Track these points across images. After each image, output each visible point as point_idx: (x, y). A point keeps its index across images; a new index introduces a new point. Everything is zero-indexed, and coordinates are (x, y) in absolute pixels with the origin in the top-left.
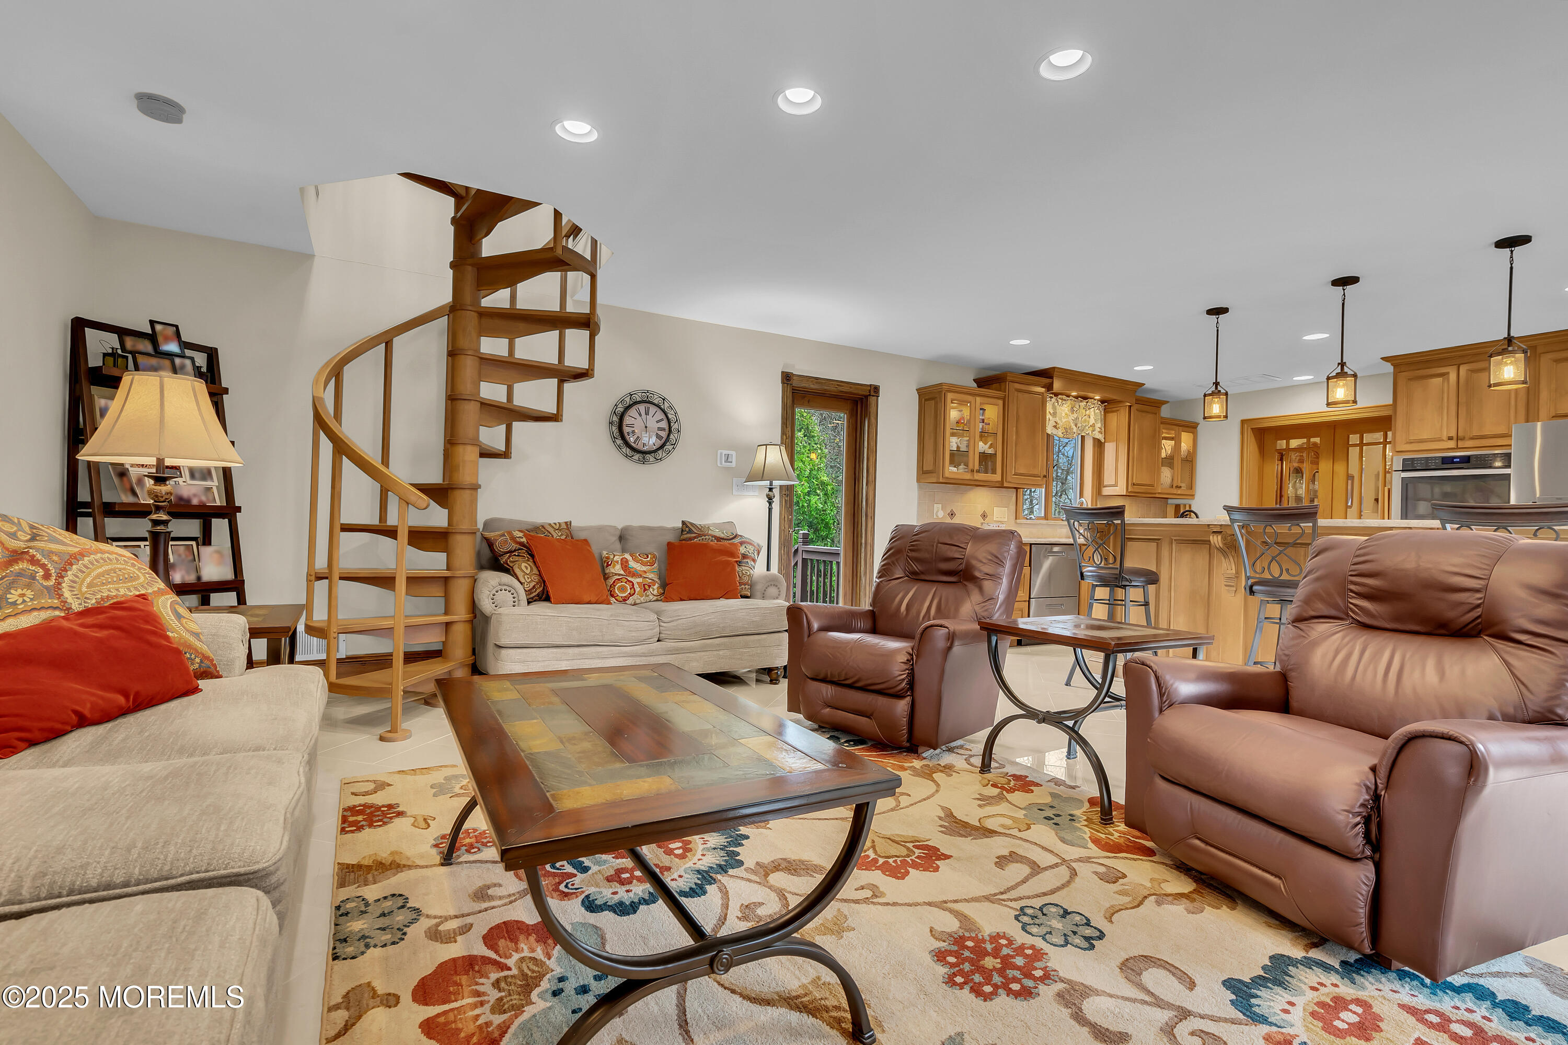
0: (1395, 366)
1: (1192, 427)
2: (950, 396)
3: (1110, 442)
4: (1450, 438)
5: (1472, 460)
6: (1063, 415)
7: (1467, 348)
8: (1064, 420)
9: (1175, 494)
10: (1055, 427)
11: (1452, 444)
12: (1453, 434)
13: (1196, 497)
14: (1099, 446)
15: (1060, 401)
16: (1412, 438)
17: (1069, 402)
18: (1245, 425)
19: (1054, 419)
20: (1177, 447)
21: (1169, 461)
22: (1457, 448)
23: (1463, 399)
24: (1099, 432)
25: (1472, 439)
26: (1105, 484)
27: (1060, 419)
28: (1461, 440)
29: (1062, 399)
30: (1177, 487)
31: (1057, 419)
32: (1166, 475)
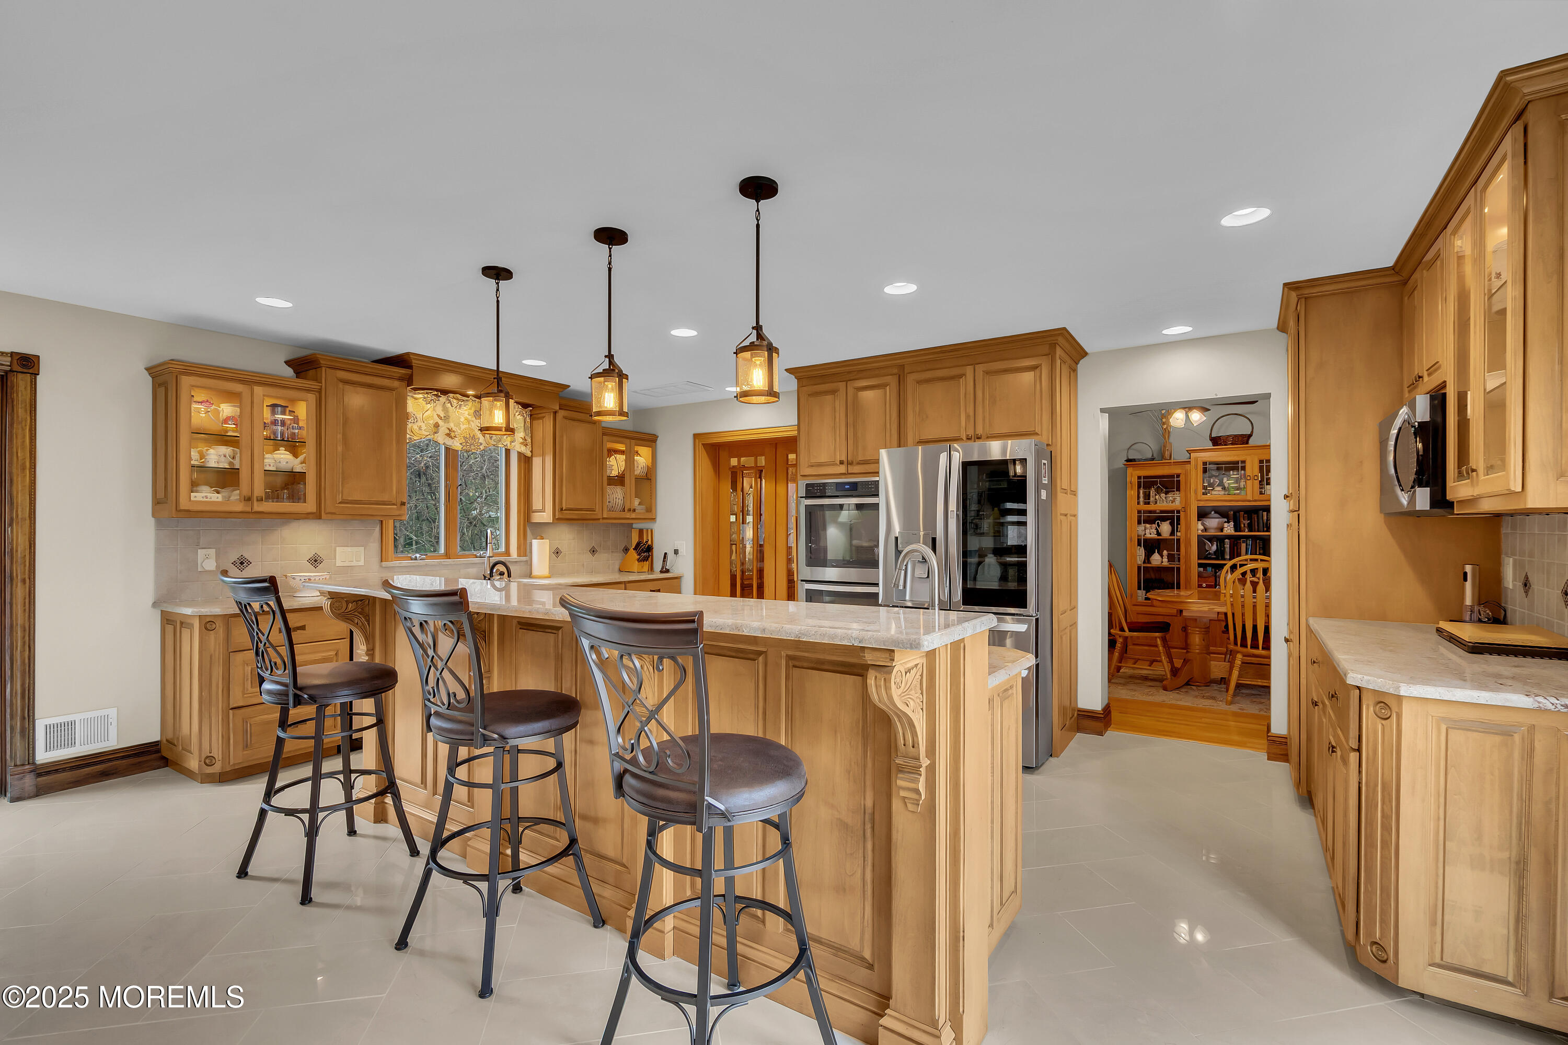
0: (799, 379)
1: (650, 440)
2: (186, 381)
3: (536, 456)
4: (842, 463)
5: (859, 487)
6: (462, 419)
7: (851, 362)
8: (463, 427)
9: (628, 519)
10: (448, 435)
11: (842, 469)
12: (844, 458)
13: (658, 519)
14: (526, 461)
15: (455, 401)
16: (813, 461)
17: (470, 403)
18: (697, 440)
19: (447, 425)
20: (630, 462)
21: (619, 480)
22: (847, 474)
23: (850, 420)
24: (522, 443)
25: (858, 463)
26: (534, 508)
27: (458, 425)
28: (850, 464)
29: (457, 399)
30: (629, 510)
31: (452, 425)
32: (616, 495)
